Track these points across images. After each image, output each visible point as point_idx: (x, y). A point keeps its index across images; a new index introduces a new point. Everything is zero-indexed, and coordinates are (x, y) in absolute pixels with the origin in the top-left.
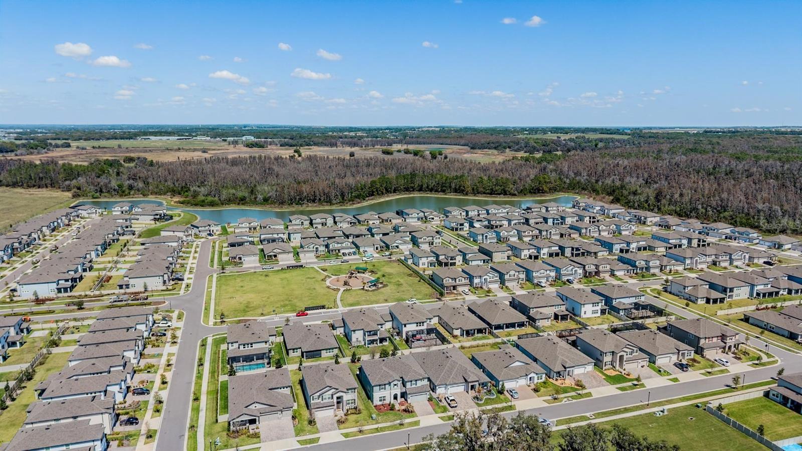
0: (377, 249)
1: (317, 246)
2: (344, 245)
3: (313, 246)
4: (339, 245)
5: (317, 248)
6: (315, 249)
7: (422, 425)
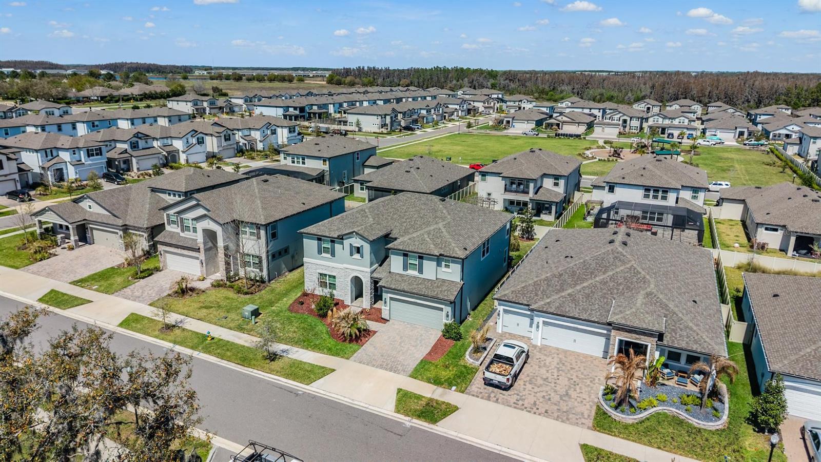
0: (742, 134)
1: (625, 118)
2: (676, 122)
3: (618, 116)
4: (667, 122)
5: (625, 121)
6: (621, 122)
7: (319, 388)
